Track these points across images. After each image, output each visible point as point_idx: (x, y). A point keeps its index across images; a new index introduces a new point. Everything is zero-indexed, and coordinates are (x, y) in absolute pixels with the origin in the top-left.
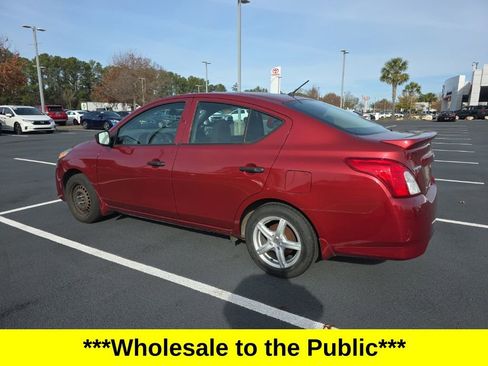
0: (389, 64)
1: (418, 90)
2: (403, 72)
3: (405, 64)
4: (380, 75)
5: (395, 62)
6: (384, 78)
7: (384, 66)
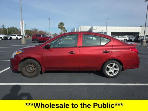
0: (60, 24)
1: (66, 31)
2: (64, 26)
3: (64, 24)
4: (58, 27)
5: (61, 23)
6: (59, 27)
7: (59, 24)
